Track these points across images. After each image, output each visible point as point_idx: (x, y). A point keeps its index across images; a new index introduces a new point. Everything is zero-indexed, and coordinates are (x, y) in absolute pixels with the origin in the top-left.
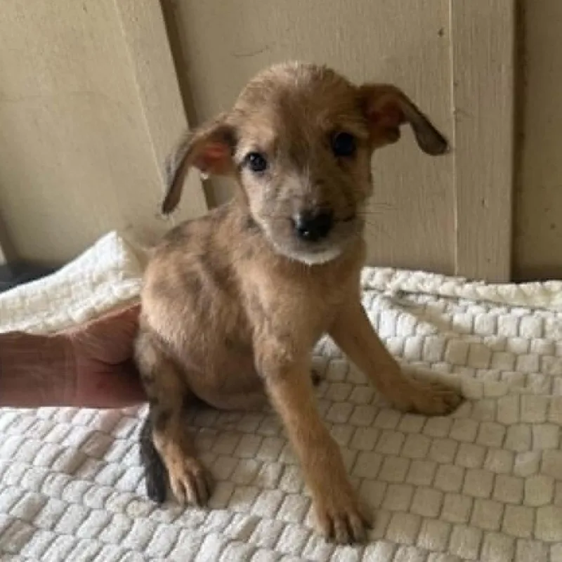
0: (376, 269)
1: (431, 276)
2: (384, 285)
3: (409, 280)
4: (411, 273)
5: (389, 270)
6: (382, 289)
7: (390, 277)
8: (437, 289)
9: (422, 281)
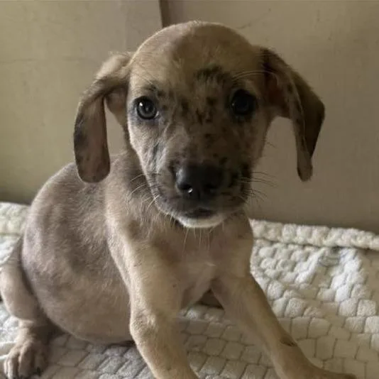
0: (313, 227)
1: (362, 232)
2: (321, 241)
3: (343, 237)
4: (344, 230)
5: (324, 229)
6: (319, 245)
7: (326, 235)
8: (368, 244)
9: (355, 237)
